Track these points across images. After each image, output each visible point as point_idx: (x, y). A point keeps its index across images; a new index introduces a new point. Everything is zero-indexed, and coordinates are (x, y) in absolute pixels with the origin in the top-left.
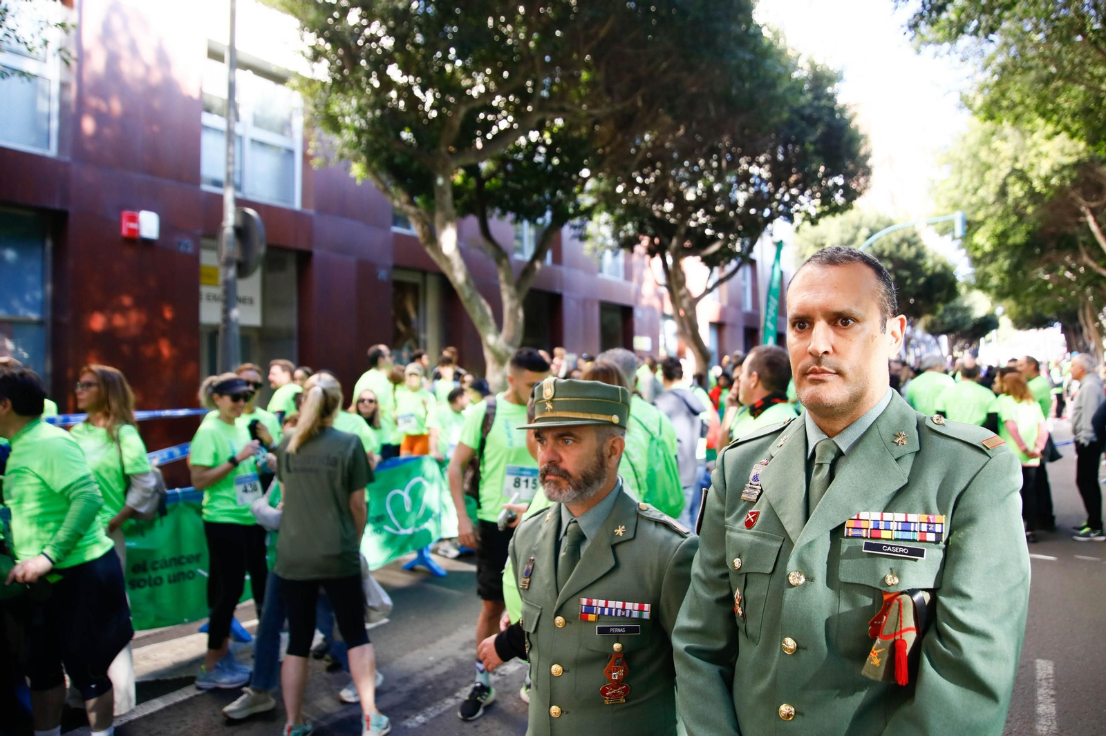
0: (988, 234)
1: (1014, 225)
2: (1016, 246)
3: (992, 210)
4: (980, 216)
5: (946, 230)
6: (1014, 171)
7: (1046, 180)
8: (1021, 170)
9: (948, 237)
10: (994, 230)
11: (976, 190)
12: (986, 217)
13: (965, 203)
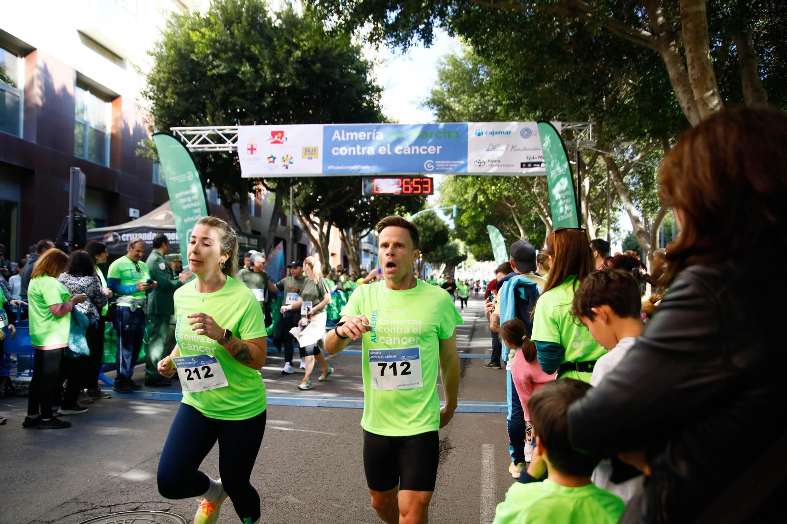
0: (467, 216)
1: (479, 212)
2: (480, 222)
3: (470, 205)
4: (464, 207)
5: (447, 213)
6: (480, 189)
7: (494, 195)
8: (484, 189)
9: (450, 216)
10: (471, 214)
11: (462, 196)
12: (467, 208)
13: (457, 200)
